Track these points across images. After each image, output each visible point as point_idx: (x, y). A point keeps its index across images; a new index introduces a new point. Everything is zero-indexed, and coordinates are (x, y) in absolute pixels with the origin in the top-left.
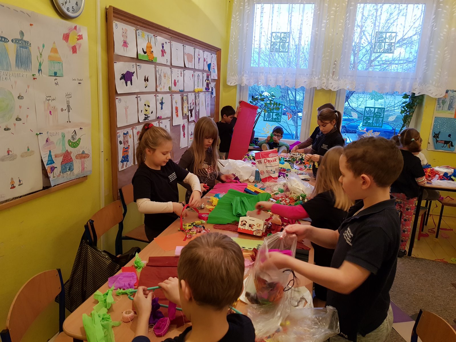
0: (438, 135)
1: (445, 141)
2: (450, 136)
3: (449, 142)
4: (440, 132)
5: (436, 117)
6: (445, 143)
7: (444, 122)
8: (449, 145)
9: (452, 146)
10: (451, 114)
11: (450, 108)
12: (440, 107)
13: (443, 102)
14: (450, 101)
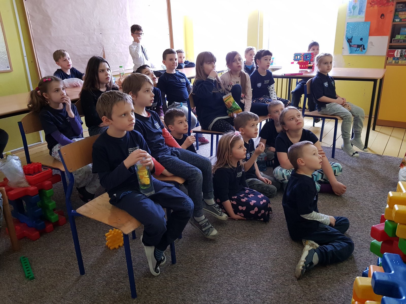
0: (351, 40)
1: (358, 45)
2: (361, 39)
3: (362, 45)
4: (352, 37)
5: (347, 23)
6: (357, 47)
7: (356, 27)
8: (362, 48)
9: (364, 49)
10: (361, 18)
11: (360, 12)
12: (351, 12)
13: (354, 7)
14: (360, 6)
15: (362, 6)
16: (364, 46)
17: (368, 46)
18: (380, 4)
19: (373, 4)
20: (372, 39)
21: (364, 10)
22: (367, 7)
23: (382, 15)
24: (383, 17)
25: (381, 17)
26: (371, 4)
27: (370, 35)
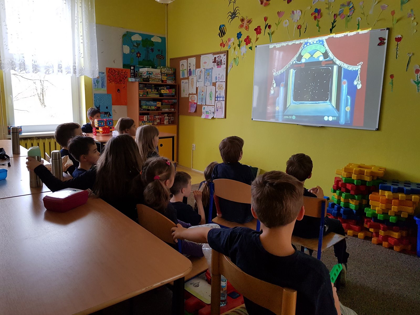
0: (99, 108)
1: (105, 112)
2: (107, 108)
3: (108, 112)
4: (100, 105)
5: (94, 94)
6: (105, 114)
7: (101, 97)
9: (111, 115)
10: (104, 91)
11: (103, 86)
12: (96, 85)
13: (97, 82)
14: (102, 81)
15: (103, 81)
16: (109, 113)
17: (112, 113)
18: (116, 81)
19: (111, 80)
20: (114, 107)
21: (106, 84)
22: (107, 83)
23: (118, 90)
24: (119, 91)
25: (118, 91)
26: (109, 80)
27: (113, 104)
